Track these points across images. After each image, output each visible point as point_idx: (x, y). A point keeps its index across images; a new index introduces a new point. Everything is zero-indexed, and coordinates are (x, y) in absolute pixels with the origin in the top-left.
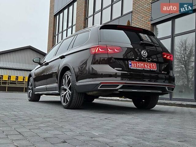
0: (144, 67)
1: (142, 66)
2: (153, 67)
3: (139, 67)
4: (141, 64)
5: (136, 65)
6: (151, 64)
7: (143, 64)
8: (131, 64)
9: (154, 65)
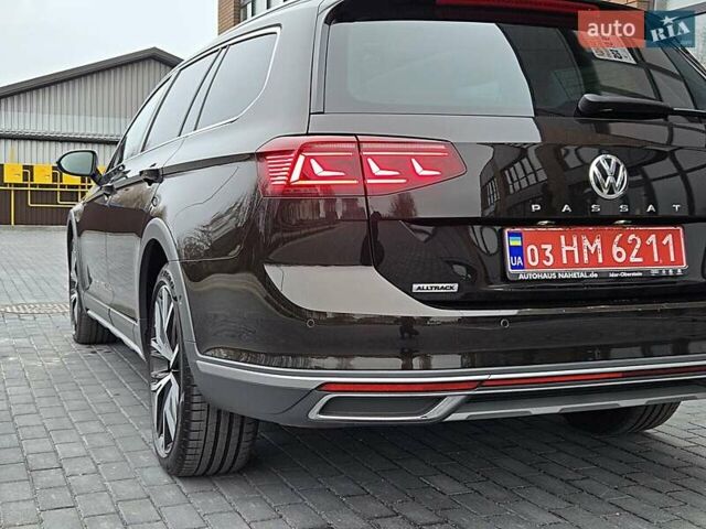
1: (593, 256)
3: (571, 264)
4: (586, 243)
6: (652, 238)
9: (669, 237)
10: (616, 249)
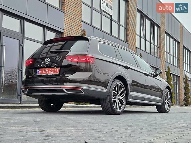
0: (49, 73)
1: (47, 72)
2: (56, 71)
3: (44, 73)
4: (46, 70)
5: (43, 72)
6: (55, 69)
7: (48, 70)
8: (38, 72)
9: (57, 69)
10: (50, 71)
